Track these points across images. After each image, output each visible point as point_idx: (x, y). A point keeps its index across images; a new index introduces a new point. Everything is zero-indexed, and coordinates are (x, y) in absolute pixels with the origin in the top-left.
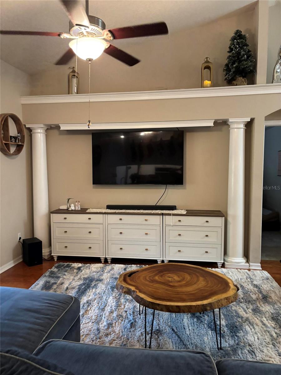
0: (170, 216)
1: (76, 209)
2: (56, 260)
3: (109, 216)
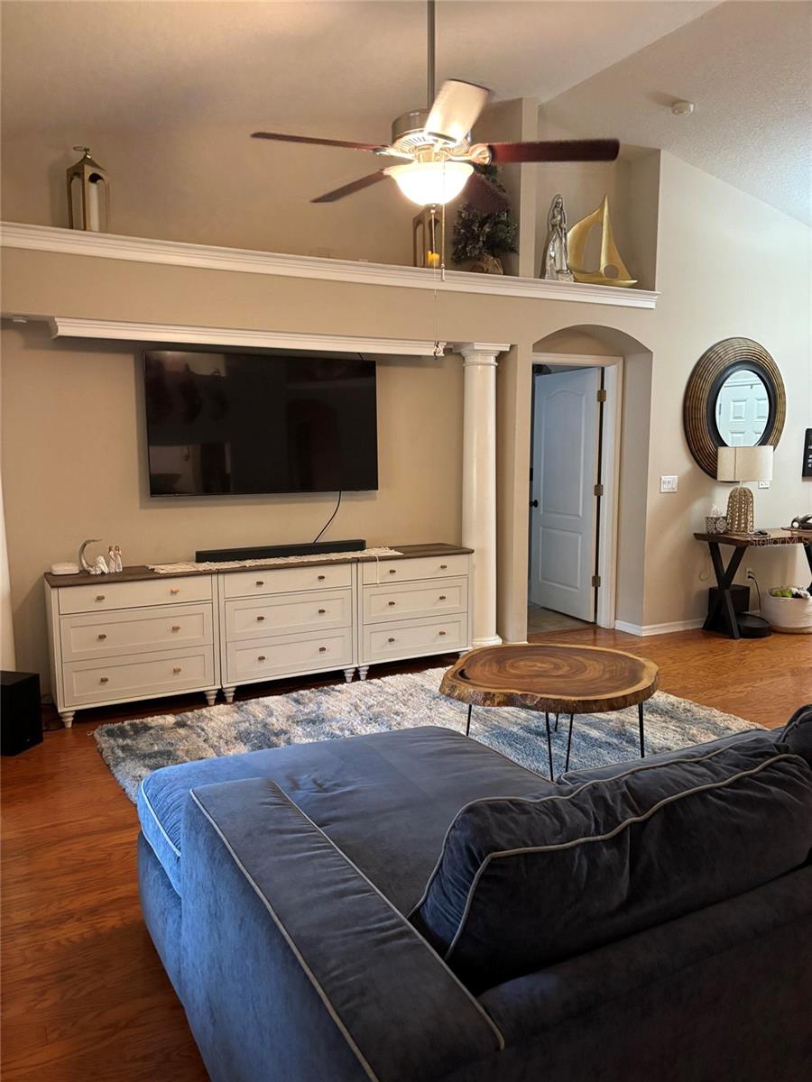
0: (374, 563)
1: (113, 571)
2: (69, 725)
3: (227, 577)
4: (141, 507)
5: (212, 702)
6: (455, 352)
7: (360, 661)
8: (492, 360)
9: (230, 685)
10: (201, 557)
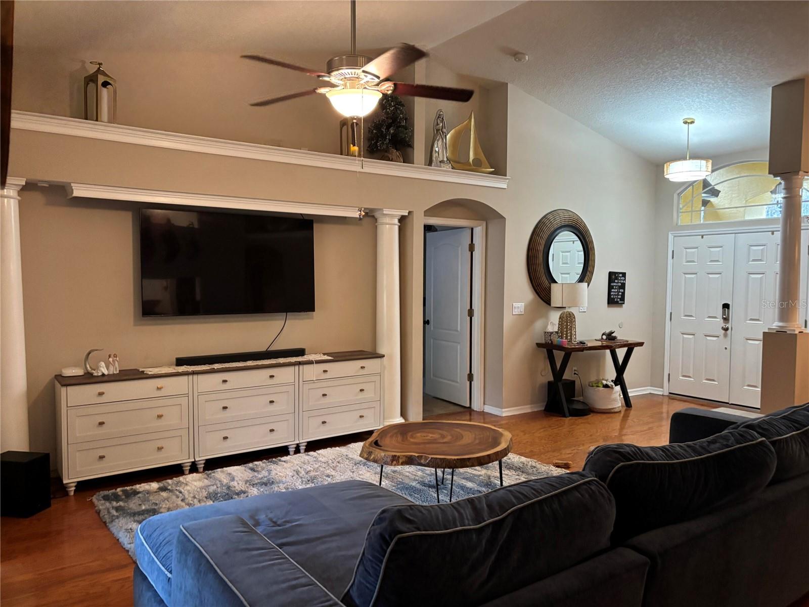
0: (312, 365)
1: (111, 373)
2: (72, 493)
3: (201, 377)
4: (135, 325)
5: (187, 472)
6: (370, 216)
7: (300, 438)
8: (396, 221)
9: (201, 458)
10: (180, 362)
